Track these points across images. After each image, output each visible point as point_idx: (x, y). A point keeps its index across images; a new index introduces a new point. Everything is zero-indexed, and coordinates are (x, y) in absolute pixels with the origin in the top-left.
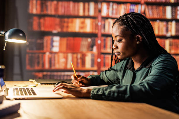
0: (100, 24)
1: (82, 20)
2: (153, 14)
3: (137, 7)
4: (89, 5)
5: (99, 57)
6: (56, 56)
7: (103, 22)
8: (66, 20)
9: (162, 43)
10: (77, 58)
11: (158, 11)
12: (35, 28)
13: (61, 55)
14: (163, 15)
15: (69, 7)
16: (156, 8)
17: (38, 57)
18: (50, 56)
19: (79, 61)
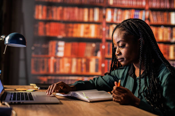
0: (104, 29)
1: (87, 25)
2: (158, 21)
3: (141, 13)
4: (93, 11)
5: (103, 62)
6: (61, 61)
7: (107, 28)
8: (71, 25)
9: (166, 48)
10: (81, 63)
11: (162, 17)
12: (41, 33)
13: (66, 60)
14: (167, 21)
15: (74, 13)
16: (161, 14)
17: (43, 62)
18: (55, 60)
19: (84, 66)
